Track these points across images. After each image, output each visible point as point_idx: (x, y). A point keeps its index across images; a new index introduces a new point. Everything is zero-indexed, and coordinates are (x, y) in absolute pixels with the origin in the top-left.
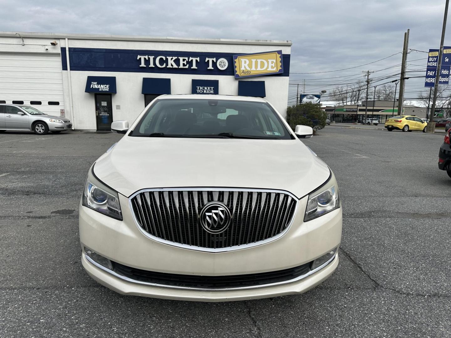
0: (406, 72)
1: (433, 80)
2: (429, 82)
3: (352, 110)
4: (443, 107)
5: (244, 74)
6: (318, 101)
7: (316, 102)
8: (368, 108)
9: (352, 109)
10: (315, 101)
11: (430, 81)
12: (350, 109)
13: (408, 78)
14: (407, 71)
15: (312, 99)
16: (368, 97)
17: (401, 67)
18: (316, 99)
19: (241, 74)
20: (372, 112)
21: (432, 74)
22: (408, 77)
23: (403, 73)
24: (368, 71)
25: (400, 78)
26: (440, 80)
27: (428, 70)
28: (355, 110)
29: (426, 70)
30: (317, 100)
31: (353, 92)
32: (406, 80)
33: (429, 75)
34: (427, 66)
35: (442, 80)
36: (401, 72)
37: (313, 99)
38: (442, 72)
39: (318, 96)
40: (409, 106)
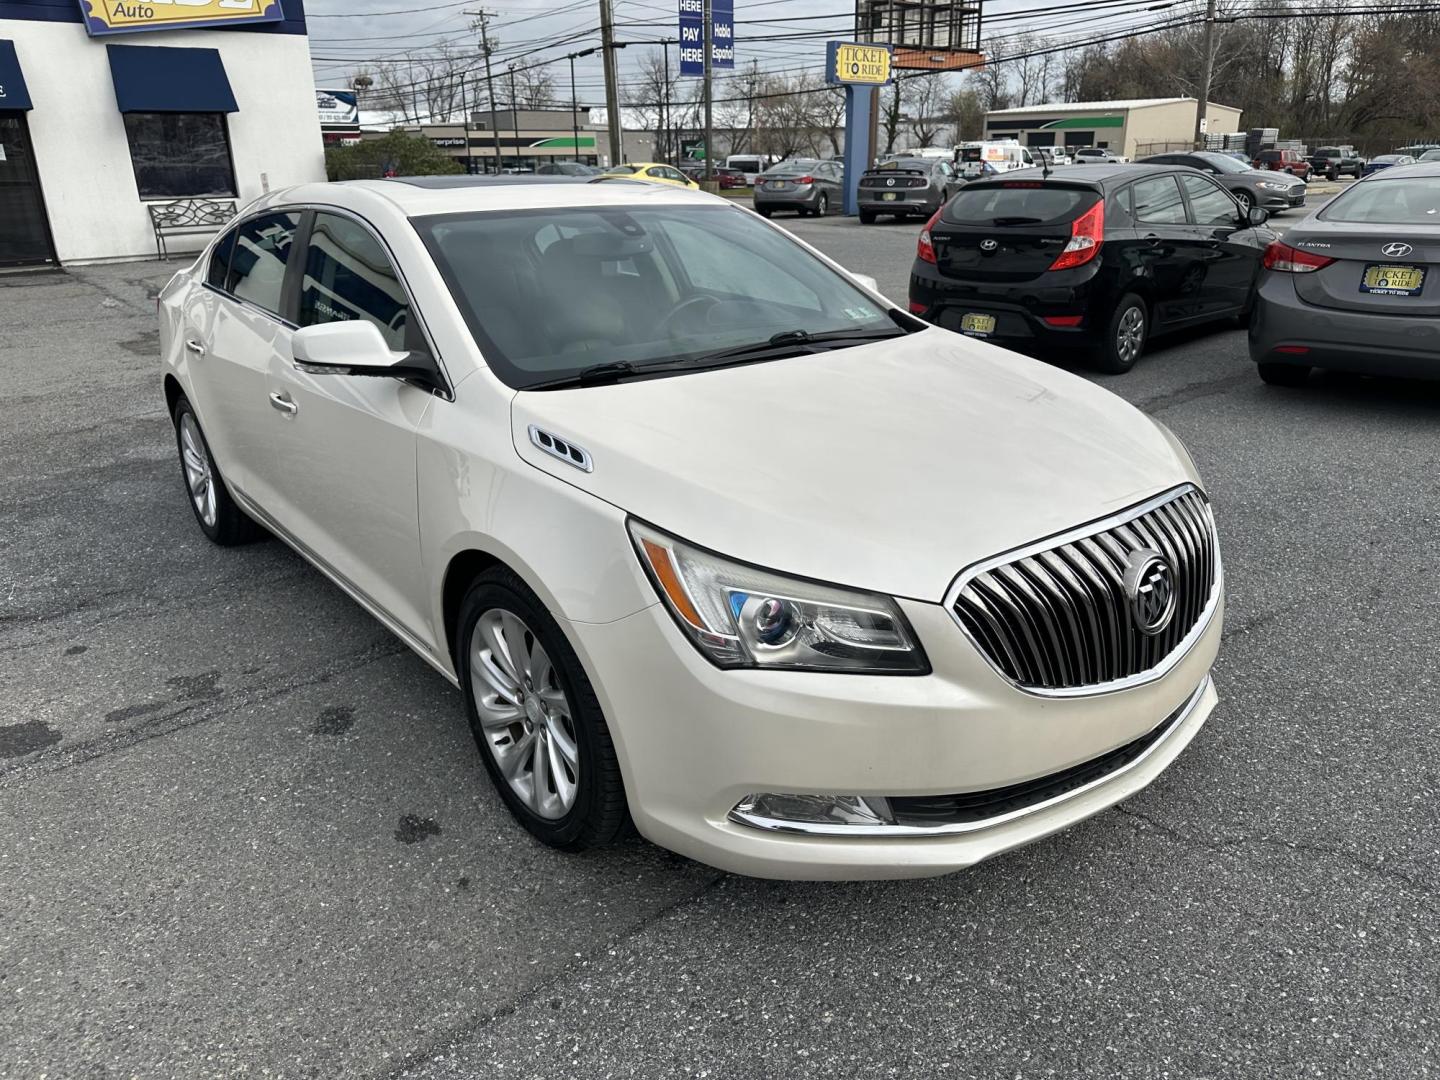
0: (615, 25)
1: (696, 56)
2: (690, 60)
3: (450, 142)
4: (684, 127)
5: (128, 19)
6: (352, 116)
7: (344, 118)
8: (502, 135)
9: (450, 139)
10: (341, 115)
11: (691, 57)
12: (442, 139)
13: (623, 45)
14: (616, 22)
15: (330, 107)
16: (496, 101)
17: (598, 9)
18: (342, 107)
19: (114, 19)
20: (515, 149)
21: (692, 37)
22: (624, 41)
23: (607, 28)
24: (481, 11)
25: (600, 44)
26: (714, 57)
27: (683, 24)
28: (457, 142)
29: (678, 22)
30: (349, 112)
31: (432, 80)
32: (618, 50)
33: (687, 38)
34: (678, 10)
35: (719, 54)
36: (600, 25)
37: (334, 107)
38: (716, 30)
39: (348, 99)
40: (597, 125)
